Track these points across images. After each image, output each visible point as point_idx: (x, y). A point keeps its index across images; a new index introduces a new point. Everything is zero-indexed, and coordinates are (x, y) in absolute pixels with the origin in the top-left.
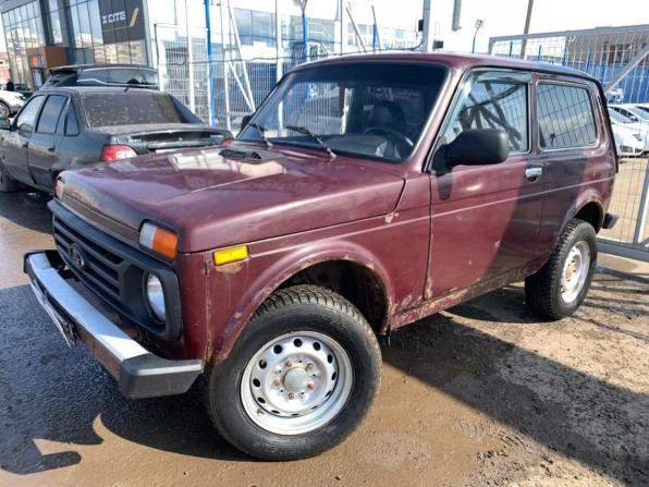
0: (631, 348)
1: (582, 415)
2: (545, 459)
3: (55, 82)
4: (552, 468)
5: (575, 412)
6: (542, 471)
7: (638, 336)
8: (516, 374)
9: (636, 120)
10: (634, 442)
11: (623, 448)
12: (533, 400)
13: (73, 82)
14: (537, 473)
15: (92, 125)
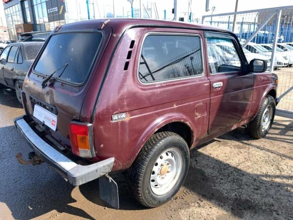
0: (253, 152)
1: (222, 181)
2: (200, 200)
3: (23, 40)
4: (202, 204)
5: (219, 180)
6: (197, 205)
7: (258, 147)
8: (199, 164)
9: (287, 50)
10: (241, 193)
11: (235, 195)
12: (203, 175)
13: (30, 40)
14: (194, 206)
15: (29, 59)
